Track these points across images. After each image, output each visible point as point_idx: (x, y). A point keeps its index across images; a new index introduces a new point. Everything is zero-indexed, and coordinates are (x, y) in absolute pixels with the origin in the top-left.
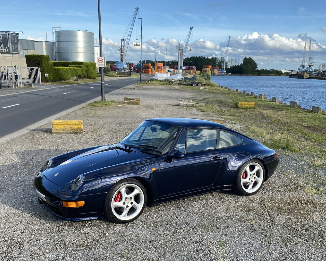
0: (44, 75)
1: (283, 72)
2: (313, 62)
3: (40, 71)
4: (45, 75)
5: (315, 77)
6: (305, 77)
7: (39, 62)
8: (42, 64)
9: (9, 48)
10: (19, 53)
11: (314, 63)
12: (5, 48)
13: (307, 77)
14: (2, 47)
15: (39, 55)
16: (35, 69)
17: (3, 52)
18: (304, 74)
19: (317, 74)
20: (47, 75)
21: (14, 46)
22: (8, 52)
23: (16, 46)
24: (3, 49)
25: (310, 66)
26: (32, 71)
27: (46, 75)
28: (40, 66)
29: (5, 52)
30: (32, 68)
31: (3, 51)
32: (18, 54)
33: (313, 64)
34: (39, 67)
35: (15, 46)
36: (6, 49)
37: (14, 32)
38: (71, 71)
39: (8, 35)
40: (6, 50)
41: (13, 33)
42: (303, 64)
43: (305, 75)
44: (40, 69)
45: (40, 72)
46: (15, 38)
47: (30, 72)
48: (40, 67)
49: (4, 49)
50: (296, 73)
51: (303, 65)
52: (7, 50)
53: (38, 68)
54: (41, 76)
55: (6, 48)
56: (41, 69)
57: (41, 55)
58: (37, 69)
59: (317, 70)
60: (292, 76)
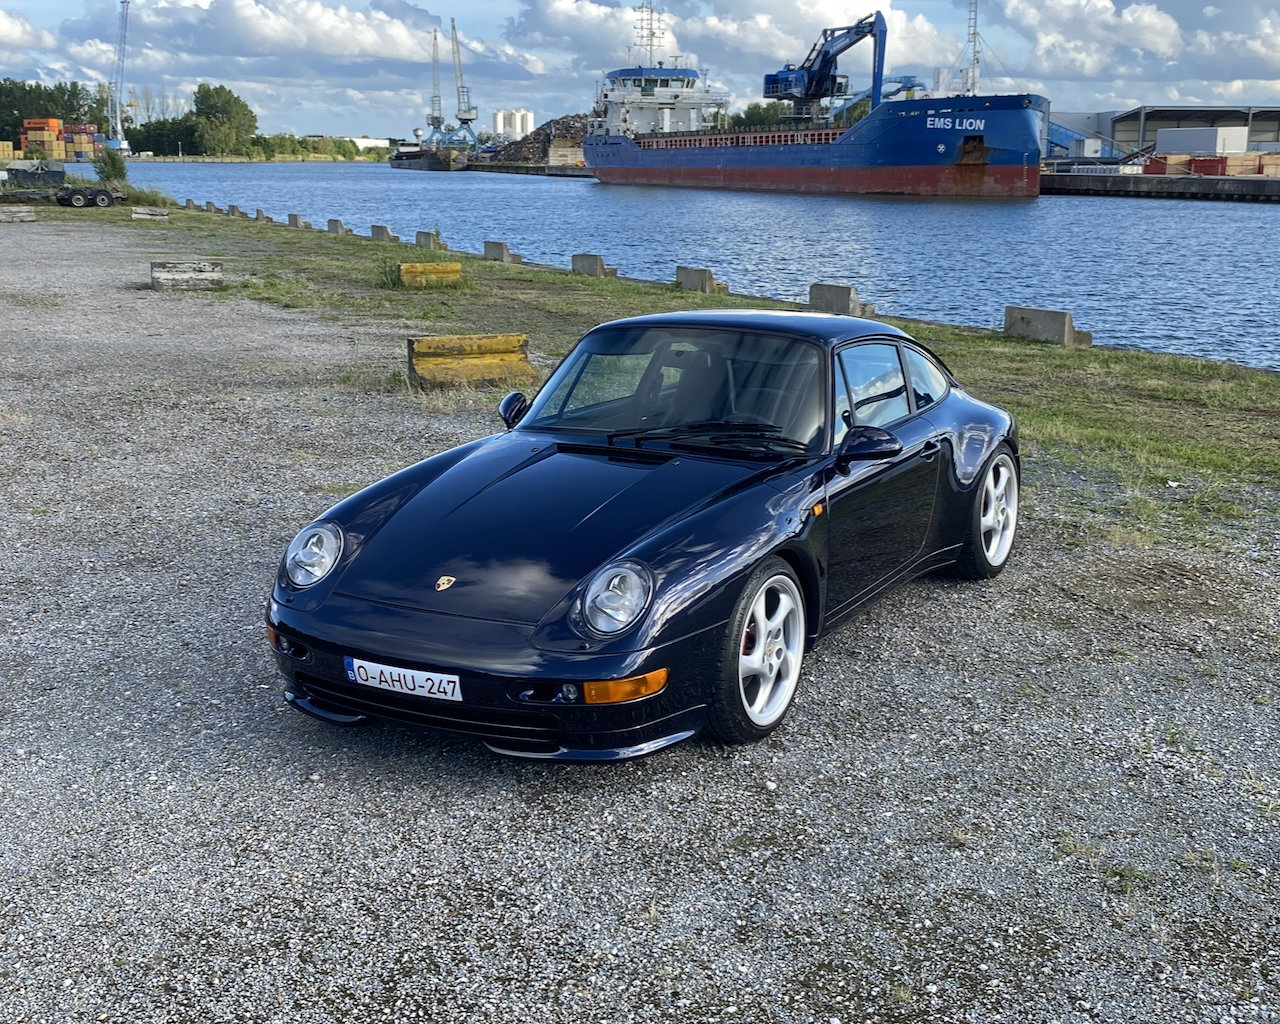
1: (362, 144)
2: (473, 104)
5: (487, 163)
6: (452, 163)
11: (475, 108)
13: (461, 166)
18: (449, 154)
19: (494, 152)
25: (465, 122)
33: (474, 112)
42: (436, 114)
43: (453, 157)
50: (417, 149)
51: (436, 118)
59: (488, 139)
60: (405, 162)
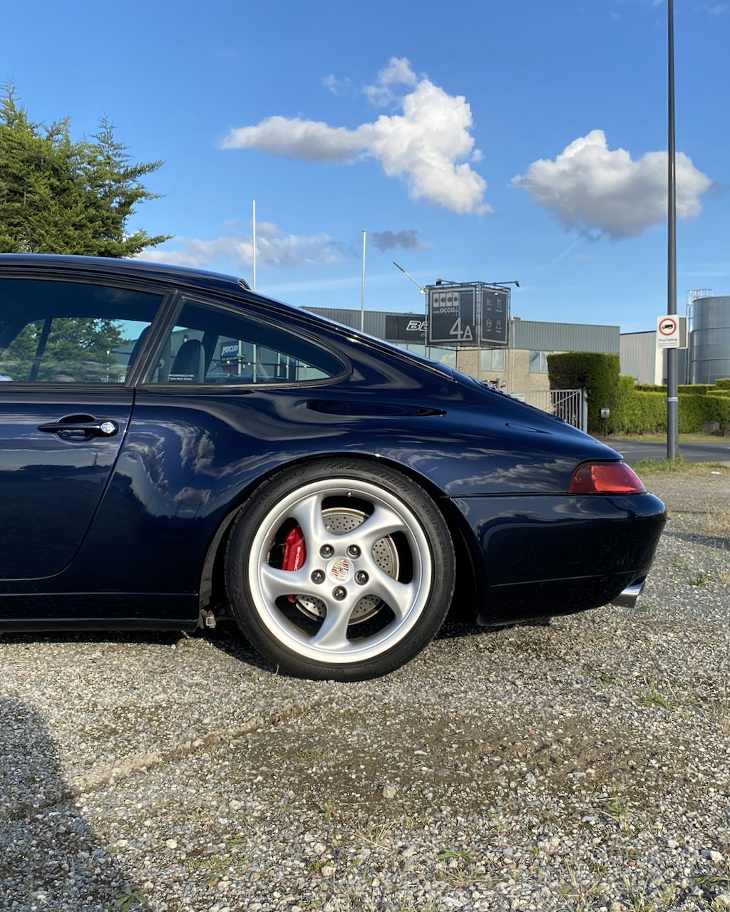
0: (598, 412)
3: (587, 400)
4: (603, 411)
7: (585, 373)
8: (592, 379)
9: (473, 329)
10: (505, 343)
12: (463, 329)
14: (457, 326)
15: (587, 354)
16: (572, 393)
17: (459, 339)
20: (608, 411)
21: (491, 324)
22: (471, 339)
23: (499, 323)
24: (459, 332)
26: (563, 400)
27: (605, 413)
28: (587, 384)
29: (464, 339)
30: (563, 391)
31: (459, 337)
32: (503, 347)
34: (585, 388)
35: (494, 324)
36: (468, 332)
37: (495, 284)
38: (703, 406)
39: (476, 291)
40: (466, 334)
41: (492, 287)
44: (586, 395)
45: (585, 404)
46: (498, 301)
47: (557, 403)
48: (588, 389)
49: (462, 332)
52: (470, 334)
53: (580, 391)
54: (588, 416)
55: (468, 327)
56: (589, 395)
57: (591, 355)
58: (579, 394)
